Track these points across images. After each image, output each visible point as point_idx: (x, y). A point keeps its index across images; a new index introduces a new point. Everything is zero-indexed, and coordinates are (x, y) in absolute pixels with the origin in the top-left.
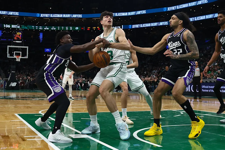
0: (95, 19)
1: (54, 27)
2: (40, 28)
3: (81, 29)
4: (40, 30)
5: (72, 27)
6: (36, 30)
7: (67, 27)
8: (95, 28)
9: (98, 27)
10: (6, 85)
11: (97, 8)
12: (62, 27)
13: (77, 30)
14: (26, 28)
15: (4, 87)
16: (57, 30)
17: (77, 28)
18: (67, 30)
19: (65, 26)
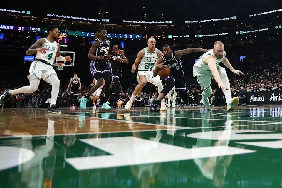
0: (160, 27)
1: (109, 34)
2: (92, 34)
3: (143, 37)
4: (92, 37)
5: (131, 35)
6: (86, 38)
7: (126, 35)
8: (159, 36)
9: (162, 36)
10: (41, 102)
11: (163, 14)
12: (120, 35)
13: (138, 39)
14: (74, 34)
15: (38, 104)
16: (114, 37)
17: (138, 36)
18: (126, 38)
19: (123, 33)
